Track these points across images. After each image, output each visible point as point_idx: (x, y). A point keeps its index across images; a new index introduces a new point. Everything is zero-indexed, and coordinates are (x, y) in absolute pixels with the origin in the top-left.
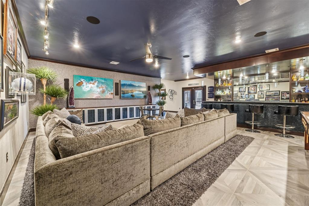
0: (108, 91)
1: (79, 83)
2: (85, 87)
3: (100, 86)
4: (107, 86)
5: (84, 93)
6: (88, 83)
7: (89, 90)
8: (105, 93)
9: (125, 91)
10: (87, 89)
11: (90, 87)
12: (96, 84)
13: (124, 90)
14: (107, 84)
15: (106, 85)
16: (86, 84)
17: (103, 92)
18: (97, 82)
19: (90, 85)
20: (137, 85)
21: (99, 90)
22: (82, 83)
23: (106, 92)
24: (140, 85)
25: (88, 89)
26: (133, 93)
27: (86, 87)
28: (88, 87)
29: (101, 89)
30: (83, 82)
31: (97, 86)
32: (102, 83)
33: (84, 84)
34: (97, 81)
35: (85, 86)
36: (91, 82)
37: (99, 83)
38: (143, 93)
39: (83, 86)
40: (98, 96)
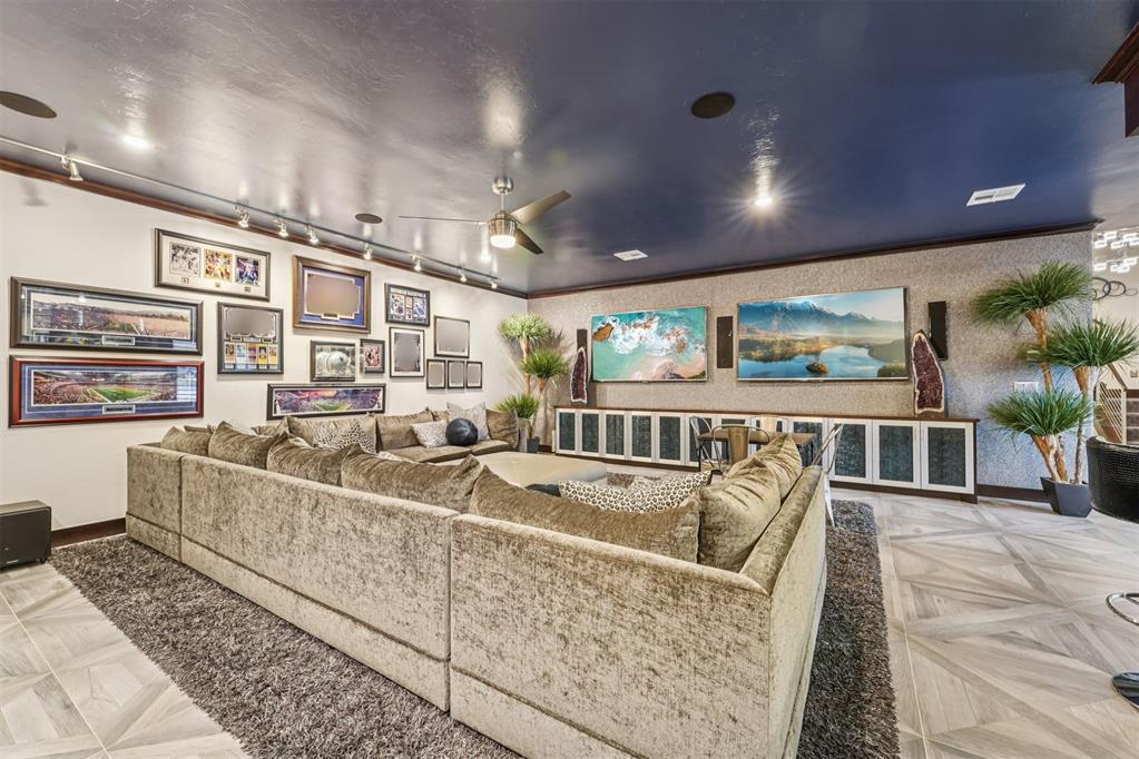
0: (695, 343)
1: (599, 330)
2: (621, 340)
3: (668, 331)
4: (690, 329)
5: (622, 358)
6: (629, 325)
7: (634, 349)
8: (689, 349)
9: (773, 343)
10: (627, 344)
11: (637, 340)
12: (655, 326)
13: (771, 339)
14: (690, 320)
15: (686, 325)
16: (624, 330)
17: (681, 347)
18: (657, 318)
19: (637, 333)
20: (840, 312)
21: (666, 344)
22: (609, 328)
23: (691, 346)
24: (856, 311)
25: (631, 346)
26: (817, 353)
27: (625, 340)
28: (631, 337)
29: (673, 339)
30: (614, 325)
31: (660, 333)
32: (675, 320)
33: (618, 331)
34: (658, 315)
35: (621, 337)
36: (639, 321)
37: (663, 320)
38: (876, 358)
39: (615, 338)
40: (665, 364)
